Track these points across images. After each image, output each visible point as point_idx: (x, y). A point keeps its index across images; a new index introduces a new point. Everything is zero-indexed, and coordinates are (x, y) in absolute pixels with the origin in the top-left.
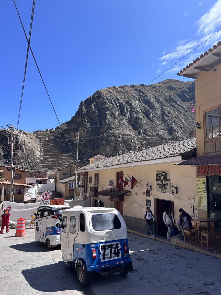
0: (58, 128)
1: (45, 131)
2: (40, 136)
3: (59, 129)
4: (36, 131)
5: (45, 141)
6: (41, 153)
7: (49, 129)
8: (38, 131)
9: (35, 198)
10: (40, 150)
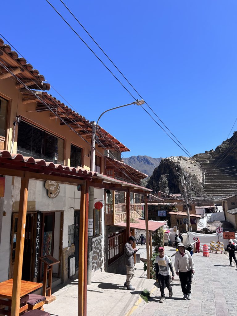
0: (218, 148)
1: (204, 154)
2: (200, 159)
3: (220, 149)
4: (195, 154)
5: (206, 164)
6: (203, 177)
7: (208, 151)
8: (197, 155)
9: (206, 227)
10: (201, 175)
